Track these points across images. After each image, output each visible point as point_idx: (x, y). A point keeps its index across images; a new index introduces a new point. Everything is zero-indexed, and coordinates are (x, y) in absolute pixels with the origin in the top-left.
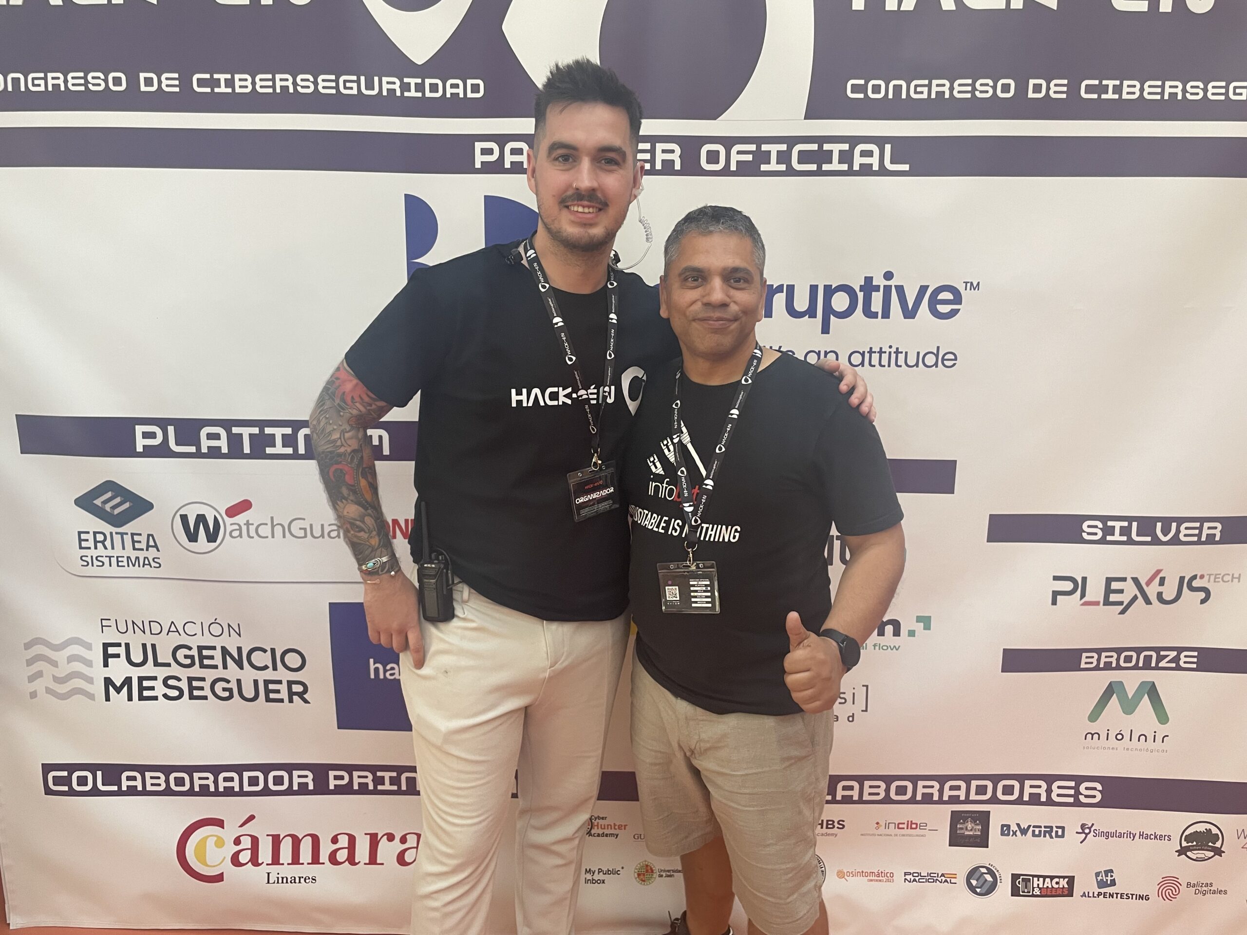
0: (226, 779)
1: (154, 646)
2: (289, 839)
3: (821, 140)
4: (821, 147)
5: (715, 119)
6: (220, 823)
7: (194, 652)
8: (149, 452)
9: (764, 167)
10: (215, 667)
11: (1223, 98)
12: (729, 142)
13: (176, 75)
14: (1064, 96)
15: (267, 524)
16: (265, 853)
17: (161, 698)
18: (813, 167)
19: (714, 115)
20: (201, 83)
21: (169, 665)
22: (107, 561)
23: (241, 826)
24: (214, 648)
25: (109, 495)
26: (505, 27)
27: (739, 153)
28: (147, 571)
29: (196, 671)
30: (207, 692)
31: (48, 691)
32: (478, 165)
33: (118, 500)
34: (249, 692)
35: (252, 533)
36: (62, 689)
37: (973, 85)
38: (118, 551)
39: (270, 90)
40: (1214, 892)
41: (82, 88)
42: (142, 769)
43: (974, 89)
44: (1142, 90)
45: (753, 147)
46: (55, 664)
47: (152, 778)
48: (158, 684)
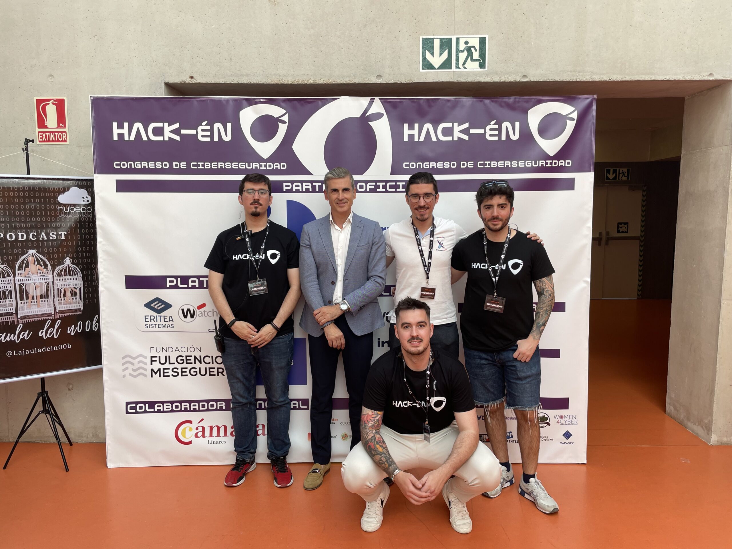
0: (194, 405)
1: (169, 357)
2: (216, 427)
3: (396, 181)
4: (396, 184)
5: (362, 175)
6: (190, 422)
7: (184, 358)
8: (171, 287)
9: (378, 190)
10: (191, 363)
11: (524, 166)
12: (366, 182)
13: (185, 163)
14: (473, 167)
15: (211, 312)
16: (207, 433)
17: (171, 376)
18: (394, 190)
19: (361, 173)
20: (194, 165)
21: (174, 363)
22: (154, 326)
23: (199, 423)
24: (191, 356)
25: (157, 302)
26: (293, 147)
27: (370, 185)
28: (169, 329)
29: (184, 365)
30: (188, 373)
31: (130, 374)
32: (284, 190)
33: (160, 304)
34: (203, 372)
35: (206, 315)
36: (135, 373)
37: (443, 164)
38: (159, 322)
39: (217, 168)
40: (549, 440)
41: (154, 167)
42: (163, 403)
43: (444, 165)
44: (497, 164)
45: (374, 184)
46: (133, 364)
47: (166, 406)
48: (170, 371)
